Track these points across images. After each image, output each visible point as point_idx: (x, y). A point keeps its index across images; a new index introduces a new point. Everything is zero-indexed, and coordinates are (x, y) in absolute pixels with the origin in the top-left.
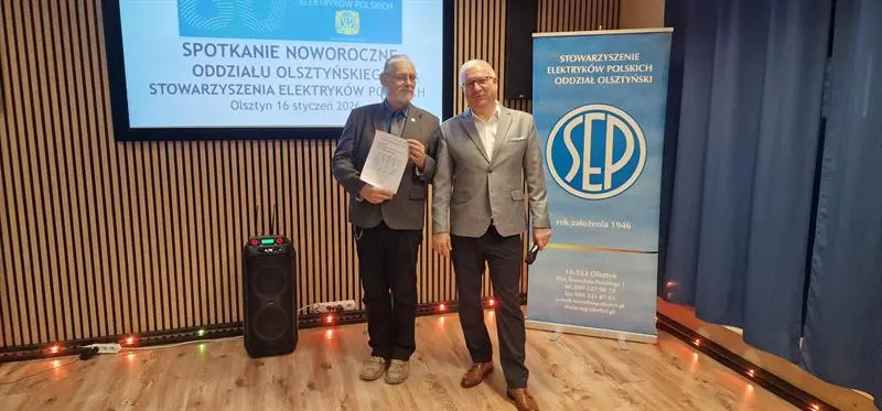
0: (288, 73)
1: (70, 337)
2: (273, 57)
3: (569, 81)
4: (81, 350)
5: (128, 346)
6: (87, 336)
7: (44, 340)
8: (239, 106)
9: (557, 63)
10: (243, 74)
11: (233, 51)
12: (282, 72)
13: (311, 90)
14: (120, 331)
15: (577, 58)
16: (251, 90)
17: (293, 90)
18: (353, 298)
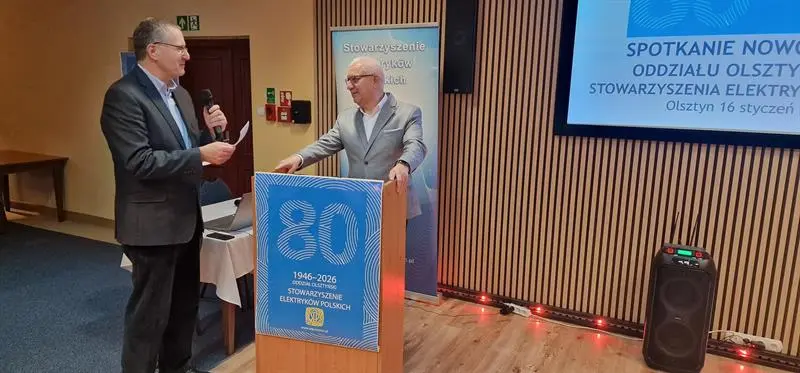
0: (741, 70)
1: (495, 292)
2: (725, 53)
4: (502, 305)
5: (537, 314)
6: (507, 294)
7: (478, 289)
8: (676, 105)
10: (687, 72)
11: (680, 49)
12: (733, 70)
13: (768, 90)
14: (532, 299)
16: (693, 91)
17: (743, 90)
18: (781, 339)
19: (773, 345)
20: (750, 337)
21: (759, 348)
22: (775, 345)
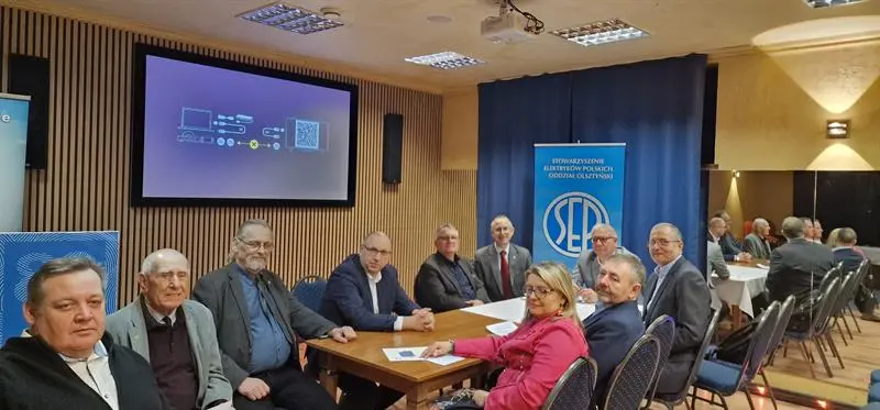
3: (559, 176)
9: (551, 164)
15: (565, 161)
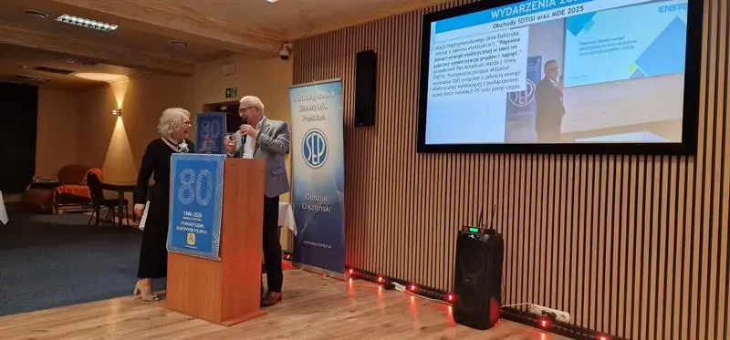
4: (388, 283)
5: (412, 291)
14: (409, 279)
18: (569, 312)
19: (564, 316)
20: (547, 309)
21: (551, 317)
22: (563, 316)
